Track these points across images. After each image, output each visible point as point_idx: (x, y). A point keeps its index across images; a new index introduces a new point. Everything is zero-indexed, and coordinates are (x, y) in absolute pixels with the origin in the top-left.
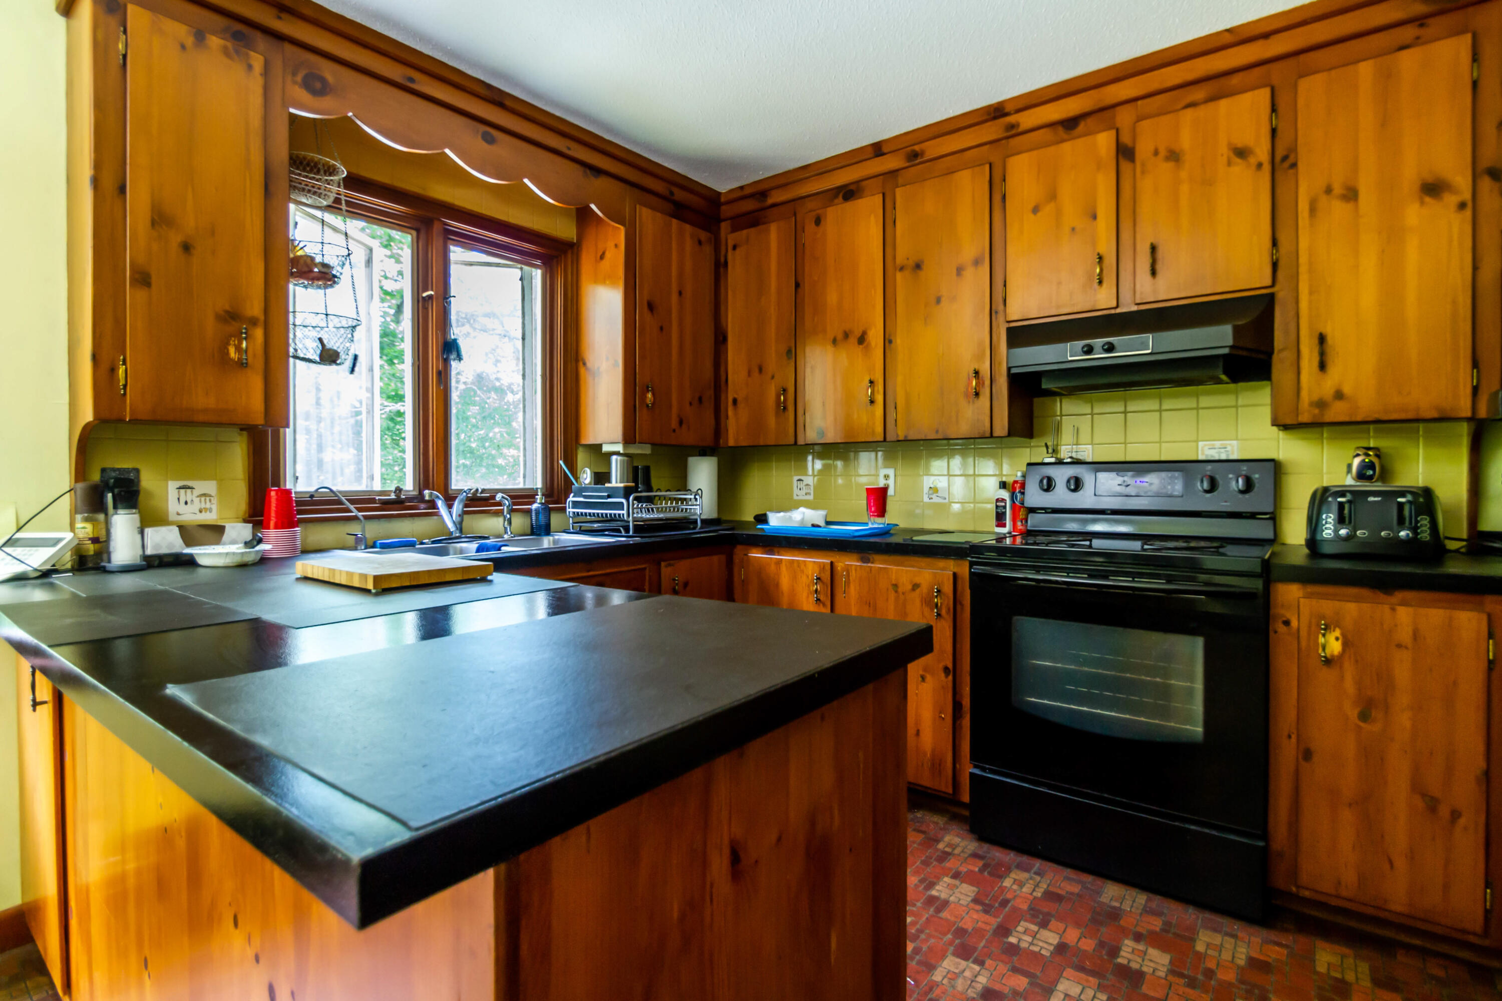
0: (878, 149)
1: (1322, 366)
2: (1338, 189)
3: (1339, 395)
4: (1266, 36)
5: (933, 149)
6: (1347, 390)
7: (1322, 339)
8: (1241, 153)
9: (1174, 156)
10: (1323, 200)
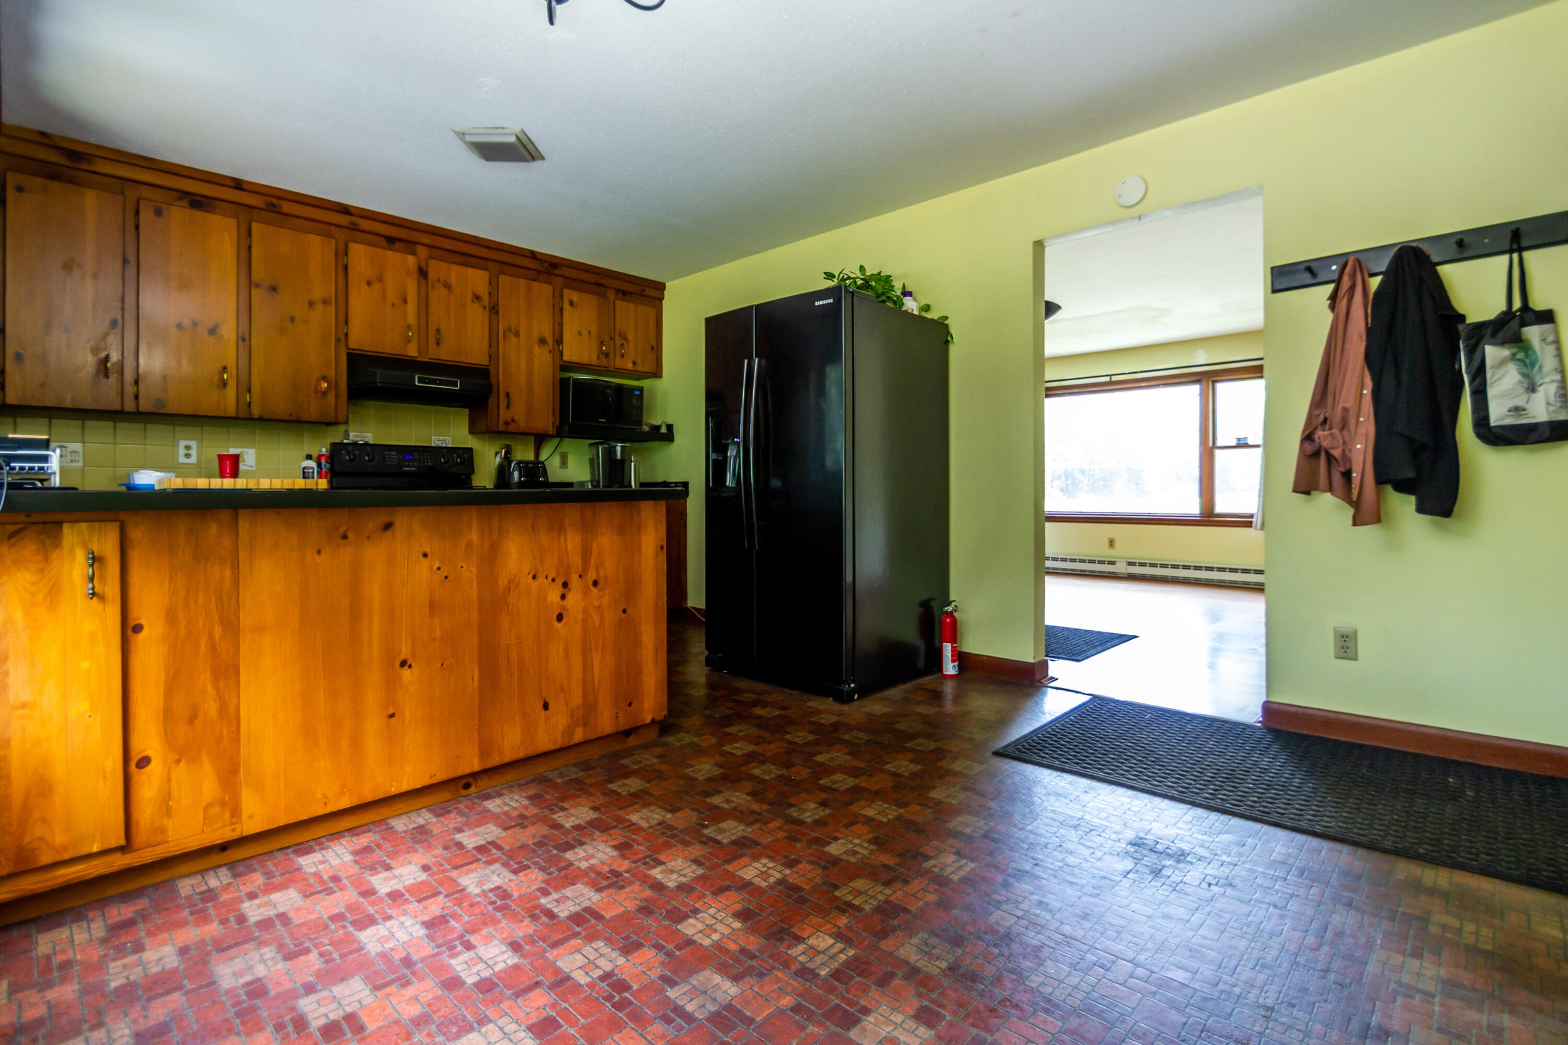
0: (238, 184)
1: (508, 407)
2: (513, 331)
3: (513, 420)
4: (489, 248)
5: (287, 207)
6: (516, 418)
7: (508, 394)
8: (477, 298)
9: (448, 286)
10: (508, 334)
